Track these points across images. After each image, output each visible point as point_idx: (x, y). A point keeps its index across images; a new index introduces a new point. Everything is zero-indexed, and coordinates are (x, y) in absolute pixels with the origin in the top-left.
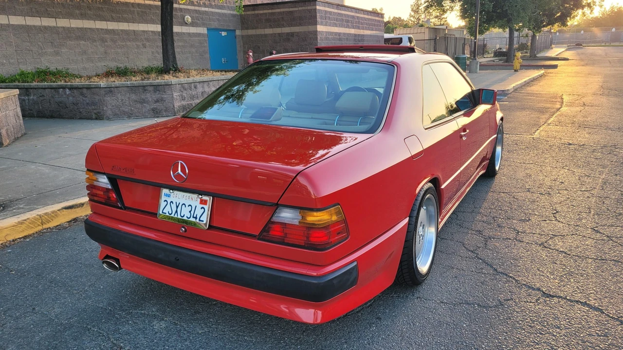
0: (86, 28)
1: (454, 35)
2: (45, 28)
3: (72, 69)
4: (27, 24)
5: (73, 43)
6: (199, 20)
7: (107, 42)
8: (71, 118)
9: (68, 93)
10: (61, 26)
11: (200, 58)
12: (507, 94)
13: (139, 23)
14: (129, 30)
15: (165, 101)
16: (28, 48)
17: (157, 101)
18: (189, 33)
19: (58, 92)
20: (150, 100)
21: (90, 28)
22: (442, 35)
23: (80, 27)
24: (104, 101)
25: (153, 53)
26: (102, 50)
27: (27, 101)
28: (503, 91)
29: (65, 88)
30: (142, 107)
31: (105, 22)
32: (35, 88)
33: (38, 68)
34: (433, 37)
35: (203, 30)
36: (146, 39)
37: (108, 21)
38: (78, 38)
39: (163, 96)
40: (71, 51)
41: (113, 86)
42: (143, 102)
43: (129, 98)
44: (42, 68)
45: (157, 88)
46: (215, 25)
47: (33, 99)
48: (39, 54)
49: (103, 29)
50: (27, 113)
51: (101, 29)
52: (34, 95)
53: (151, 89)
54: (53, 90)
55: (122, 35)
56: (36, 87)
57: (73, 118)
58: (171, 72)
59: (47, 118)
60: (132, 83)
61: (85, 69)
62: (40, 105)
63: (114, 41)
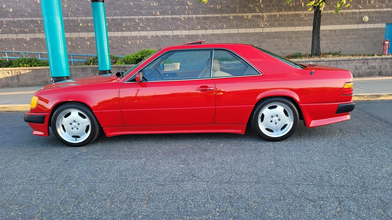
0: (280, 32)
2: (256, 33)
4: (247, 32)
5: (270, 40)
6: (378, 18)
7: (292, 38)
10: (265, 32)
18: (365, 29)
21: (282, 32)
25: (327, 44)
26: (288, 43)
37: (296, 26)
38: (274, 37)
49: (292, 31)
51: (290, 31)
63: (297, 38)
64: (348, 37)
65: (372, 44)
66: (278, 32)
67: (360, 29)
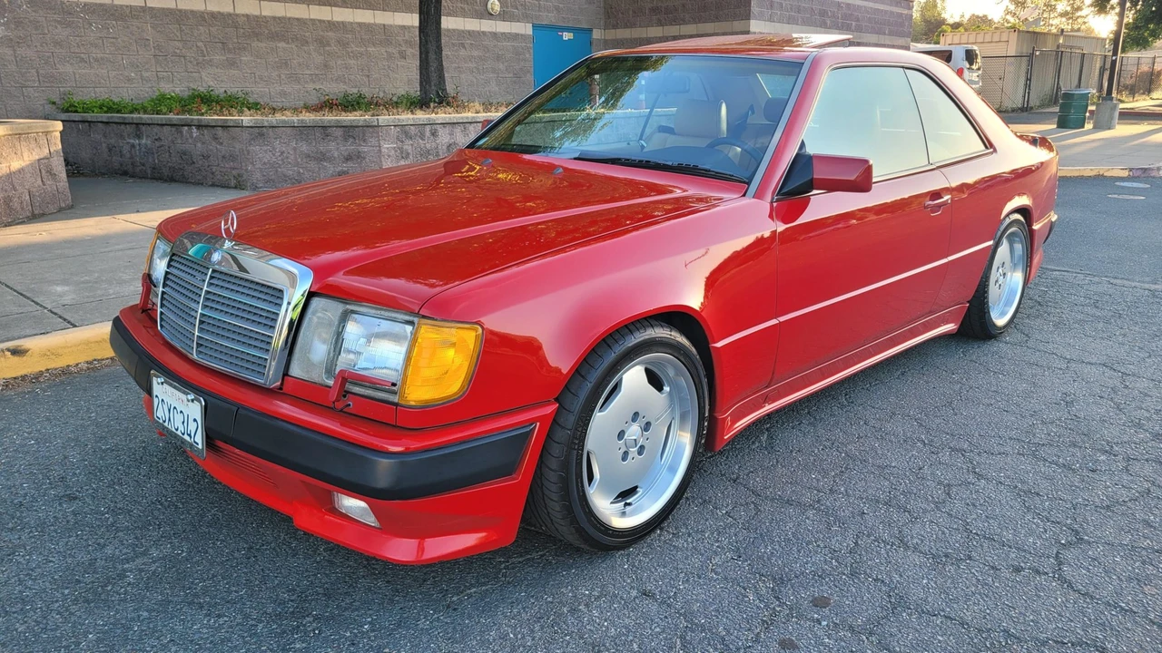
0: (289, 18)
1: (1079, 48)
2: (213, 15)
3: (258, 94)
4: (179, 7)
5: (263, 45)
6: (517, 9)
7: (329, 45)
8: (199, 184)
9: (195, 135)
10: (243, 13)
11: (515, 82)
12: (1154, 177)
13: (395, 11)
14: (375, 24)
15: (364, 158)
16: (178, 51)
17: (348, 158)
18: (495, 34)
19: (181, 132)
20: (336, 155)
21: (297, 19)
22: (1049, 46)
23: (280, 15)
24: (248, 154)
26: (319, 59)
27: (138, 148)
28: (1145, 170)
29: (190, 126)
30: (319, 168)
31: (329, 8)
32: (149, 124)
33: (194, 89)
34: (1026, 50)
35: (525, 29)
36: (406, 42)
37: (335, 6)
38: (274, 37)
39: (360, 149)
40: (259, 61)
41: (266, 124)
42: (322, 157)
43: (295, 149)
44: (202, 89)
45: (349, 131)
46: (549, 18)
47: (145, 144)
48: (198, 64)
49: (324, 21)
50: (138, 170)
51: (320, 21)
52: (147, 136)
53: (339, 132)
54: (174, 129)
55: (359, 32)
56: (148, 122)
57: (202, 184)
58: (432, 105)
59: (166, 181)
60: (302, 120)
61: (283, 94)
62: (156, 156)
63: (343, 44)
64: (462, 52)
65: (511, 75)
66: (284, 18)
67: (484, 33)
